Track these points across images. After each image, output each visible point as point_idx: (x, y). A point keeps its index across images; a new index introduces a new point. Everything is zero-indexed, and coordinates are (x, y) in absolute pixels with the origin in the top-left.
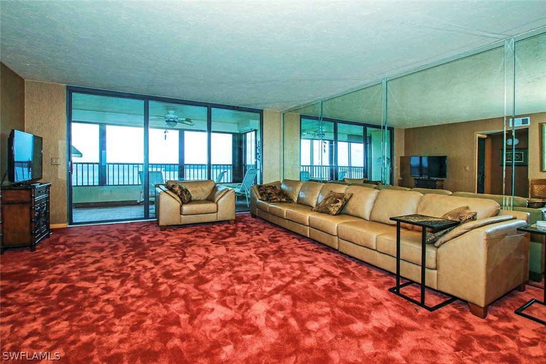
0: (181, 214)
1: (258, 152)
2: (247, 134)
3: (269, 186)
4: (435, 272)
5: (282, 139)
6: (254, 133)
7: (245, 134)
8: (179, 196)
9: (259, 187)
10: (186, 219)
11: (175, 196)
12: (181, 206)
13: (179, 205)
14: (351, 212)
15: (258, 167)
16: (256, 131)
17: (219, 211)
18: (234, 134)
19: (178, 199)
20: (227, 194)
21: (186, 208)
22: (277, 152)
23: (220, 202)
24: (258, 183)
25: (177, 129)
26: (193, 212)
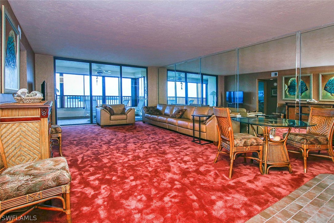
0: (110, 120)
1: (145, 89)
2: (139, 79)
3: (151, 107)
4: (206, 133)
5: (157, 83)
6: (143, 78)
7: (138, 78)
8: (109, 111)
9: (146, 107)
10: (112, 123)
11: (108, 111)
12: (110, 116)
13: (109, 116)
14: (185, 117)
15: (146, 98)
16: (144, 77)
17: (128, 119)
18: (132, 79)
19: (109, 113)
20: (131, 111)
21: (112, 117)
22: (155, 89)
23: (128, 114)
24: (146, 105)
25: (101, 76)
26: (115, 119)
